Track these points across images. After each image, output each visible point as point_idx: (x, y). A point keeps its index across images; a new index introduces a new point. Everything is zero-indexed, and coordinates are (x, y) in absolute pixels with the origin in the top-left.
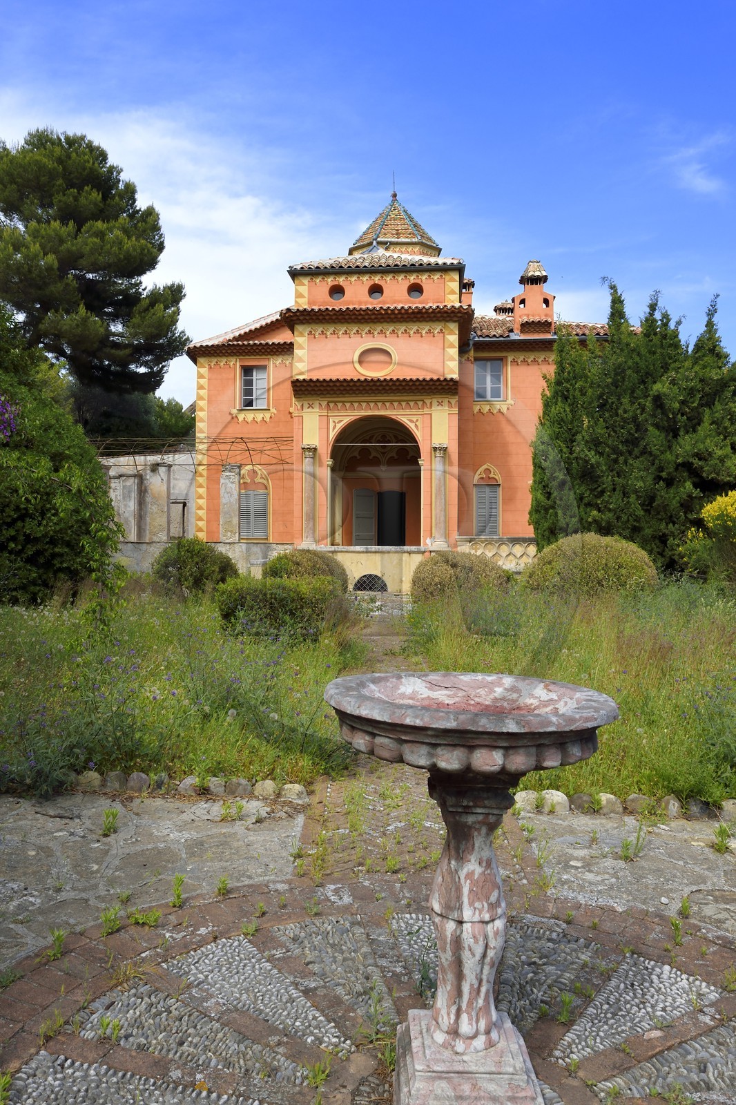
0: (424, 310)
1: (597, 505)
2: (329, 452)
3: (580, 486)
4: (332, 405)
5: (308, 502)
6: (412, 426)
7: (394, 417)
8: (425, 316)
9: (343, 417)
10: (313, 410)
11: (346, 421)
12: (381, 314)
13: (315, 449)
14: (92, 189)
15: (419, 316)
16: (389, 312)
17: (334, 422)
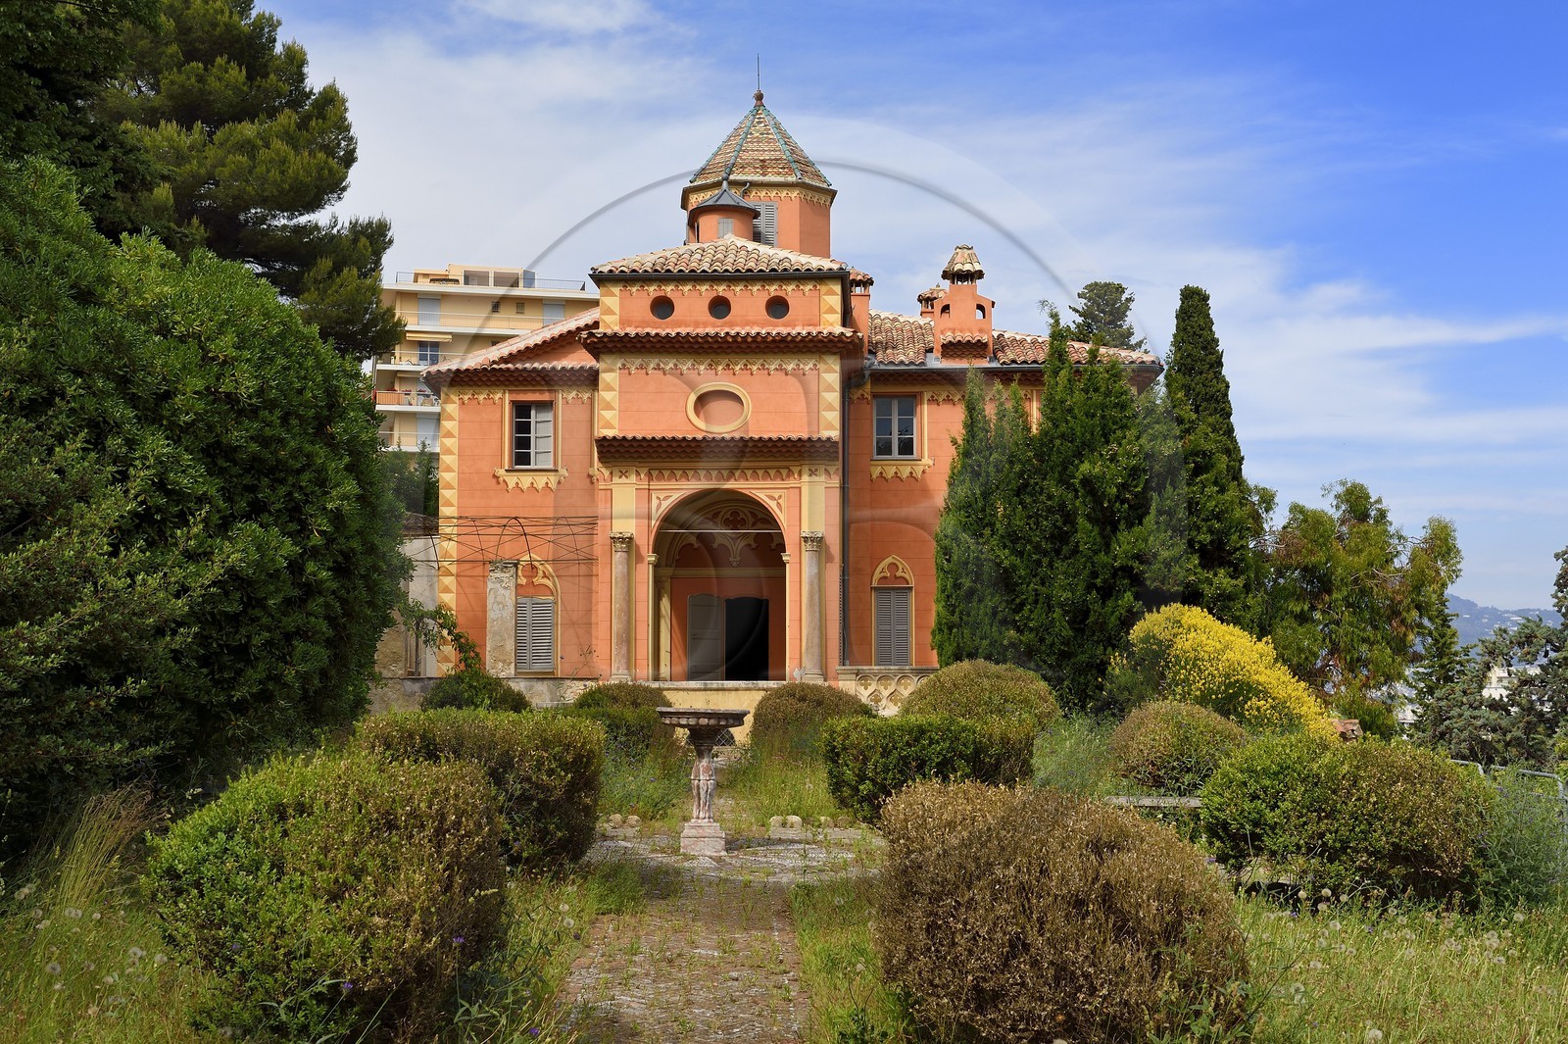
0: (789, 338)
1: (1015, 621)
2: (651, 543)
3: (993, 596)
4: (655, 473)
5: (619, 617)
6: (772, 505)
7: (747, 492)
8: (791, 345)
9: (671, 492)
10: (627, 481)
11: (676, 497)
12: (728, 342)
13: (631, 538)
14: (228, 62)
15: (782, 345)
16: (739, 339)
17: (658, 498)
